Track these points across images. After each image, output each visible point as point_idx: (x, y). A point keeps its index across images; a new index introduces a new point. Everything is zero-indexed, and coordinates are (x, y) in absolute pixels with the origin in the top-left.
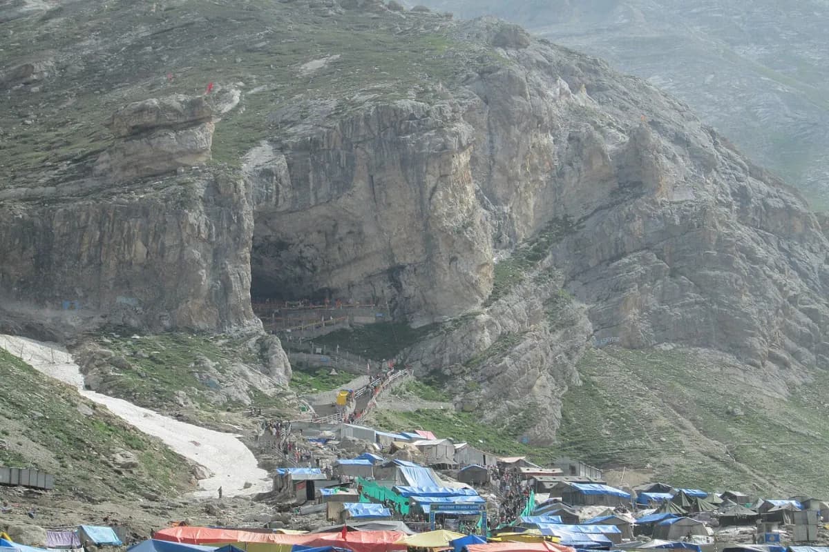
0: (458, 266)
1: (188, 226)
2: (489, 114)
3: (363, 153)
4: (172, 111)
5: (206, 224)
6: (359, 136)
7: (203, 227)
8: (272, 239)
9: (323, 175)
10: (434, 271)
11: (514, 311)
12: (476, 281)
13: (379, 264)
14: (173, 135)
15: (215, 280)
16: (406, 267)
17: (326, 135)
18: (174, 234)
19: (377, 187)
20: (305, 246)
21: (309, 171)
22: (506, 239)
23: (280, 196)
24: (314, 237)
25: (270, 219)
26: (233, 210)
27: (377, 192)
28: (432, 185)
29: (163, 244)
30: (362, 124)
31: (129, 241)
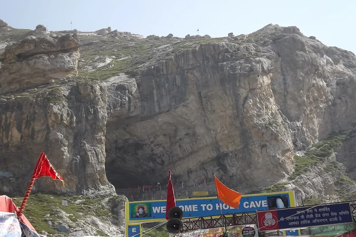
0: (268, 150)
1: (52, 114)
2: (281, 62)
3: (192, 76)
4: (46, 43)
5: (68, 114)
6: (188, 65)
7: (65, 115)
8: (131, 141)
9: (164, 92)
10: (250, 155)
11: (313, 183)
12: (282, 161)
13: (209, 154)
14: (46, 58)
15: (75, 155)
16: (229, 154)
17: (164, 64)
18: (42, 122)
19: (204, 99)
20: (155, 146)
21: (154, 89)
22: (300, 144)
23: (132, 104)
24: (161, 139)
25: (127, 126)
26: (90, 105)
27: (204, 103)
28: (244, 95)
29: (33, 129)
30: (191, 56)
31: (7, 128)
